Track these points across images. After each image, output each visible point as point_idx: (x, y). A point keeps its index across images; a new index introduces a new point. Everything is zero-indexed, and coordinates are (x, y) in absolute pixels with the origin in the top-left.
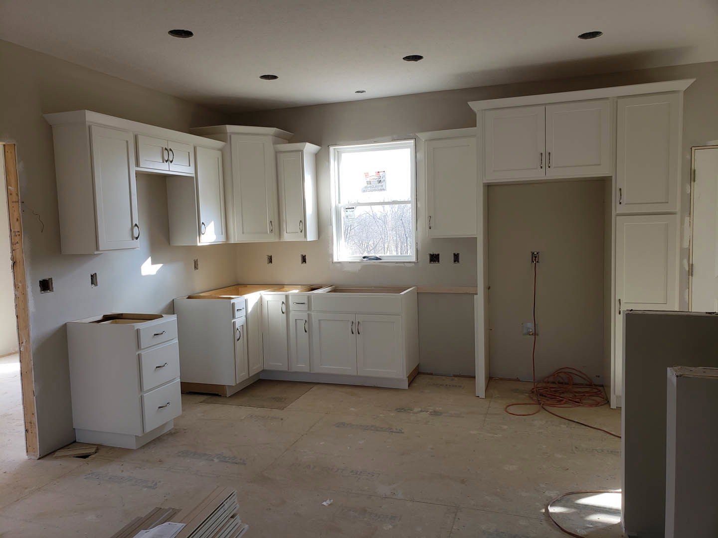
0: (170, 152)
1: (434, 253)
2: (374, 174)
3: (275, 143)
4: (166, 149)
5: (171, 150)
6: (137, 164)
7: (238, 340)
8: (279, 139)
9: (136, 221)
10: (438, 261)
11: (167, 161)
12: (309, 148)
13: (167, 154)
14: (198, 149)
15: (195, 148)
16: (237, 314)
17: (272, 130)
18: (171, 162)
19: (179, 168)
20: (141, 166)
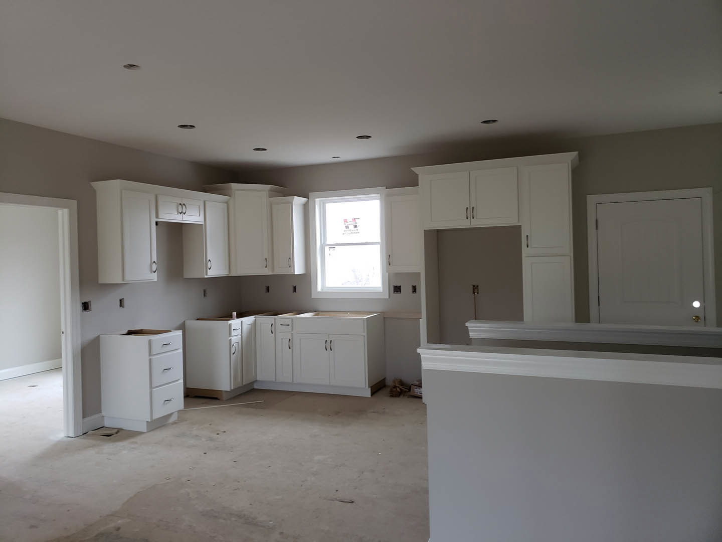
0: (184, 207)
1: (397, 285)
2: (352, 221)
3: (271, 196)
4: (180, 204)
5: (184, 204)
6: (157, 216)
7: (234, 354)
8: (274, 194)
9: (155, 259)
10: (400, 292)
11: (181, 213)
12: (298, 201)
13: (182, 207)
14: (207, 202)
15: (204, 202)
16: (233, 333)
17: (268, 187)
18: (184, 214)
19: (192, 217)
20: (160, 217)
